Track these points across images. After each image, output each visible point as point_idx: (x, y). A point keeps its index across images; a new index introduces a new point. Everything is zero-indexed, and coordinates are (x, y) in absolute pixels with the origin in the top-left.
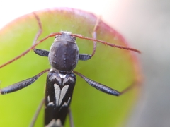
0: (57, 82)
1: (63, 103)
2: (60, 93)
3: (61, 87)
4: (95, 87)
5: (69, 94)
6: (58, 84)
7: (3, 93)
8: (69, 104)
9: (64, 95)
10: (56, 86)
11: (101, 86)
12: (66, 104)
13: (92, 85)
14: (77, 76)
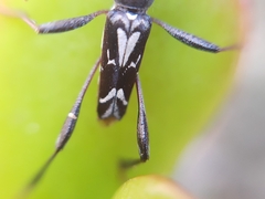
0: (122, 26)
1: (129, 63)
2: (126, 45)
3: (128, 35)
4: (181, 39)
5: (139, 49)
6: (124, 29)
7: (42, 31)
8: (138, 66)
9: (132, 49)
10: (120, 32)
11: (189, 38)
12: (133, 65)
13: (176, 36)
14: (153, 25)
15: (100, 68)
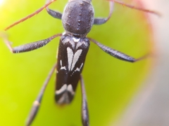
0: (70, 46)
1: (75, 68)
2: (73, 58)
3: (74, 51)
4: (109, 53)
5: (82, 59)
6: (71, 48)
7: (15, 52)
8: (81, 70)
9: (77, 60)
10: (69, 50)
11: (115, 53)
12: (78, 69)
13: (106, 51)
15: (56, 72)
